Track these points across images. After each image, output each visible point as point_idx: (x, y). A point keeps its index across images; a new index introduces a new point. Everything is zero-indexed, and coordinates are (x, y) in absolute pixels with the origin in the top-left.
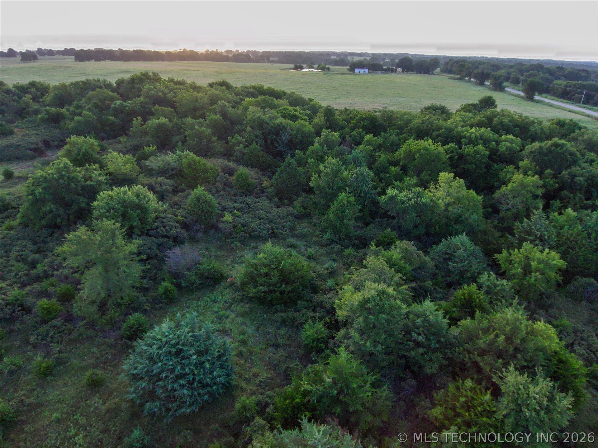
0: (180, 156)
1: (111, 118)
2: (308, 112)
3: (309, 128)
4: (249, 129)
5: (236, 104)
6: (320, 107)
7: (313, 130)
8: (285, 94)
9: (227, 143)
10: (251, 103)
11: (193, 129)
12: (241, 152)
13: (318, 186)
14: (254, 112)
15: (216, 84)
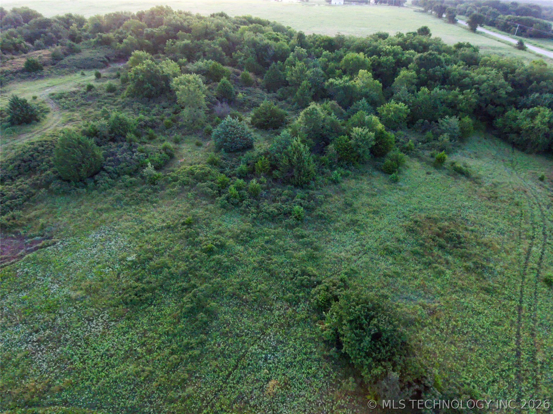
0: (206, 63)
1: (147, 41)
2: (287, 37)
3: (286, 46)
4: (246, 47)
5: (235, 30)
6: (295, 32)
7: (290, 48)
8: (269, 23)
9: (232, 57)
10: (245, 30)
11: (210, 47)
12: (242, 62)
13: (291, 81)
14: (249, 35)
15: (217, 15)
